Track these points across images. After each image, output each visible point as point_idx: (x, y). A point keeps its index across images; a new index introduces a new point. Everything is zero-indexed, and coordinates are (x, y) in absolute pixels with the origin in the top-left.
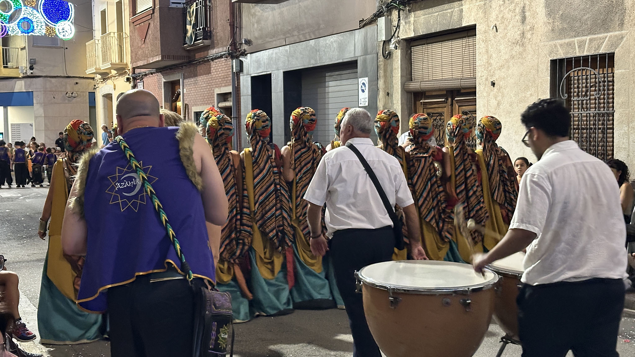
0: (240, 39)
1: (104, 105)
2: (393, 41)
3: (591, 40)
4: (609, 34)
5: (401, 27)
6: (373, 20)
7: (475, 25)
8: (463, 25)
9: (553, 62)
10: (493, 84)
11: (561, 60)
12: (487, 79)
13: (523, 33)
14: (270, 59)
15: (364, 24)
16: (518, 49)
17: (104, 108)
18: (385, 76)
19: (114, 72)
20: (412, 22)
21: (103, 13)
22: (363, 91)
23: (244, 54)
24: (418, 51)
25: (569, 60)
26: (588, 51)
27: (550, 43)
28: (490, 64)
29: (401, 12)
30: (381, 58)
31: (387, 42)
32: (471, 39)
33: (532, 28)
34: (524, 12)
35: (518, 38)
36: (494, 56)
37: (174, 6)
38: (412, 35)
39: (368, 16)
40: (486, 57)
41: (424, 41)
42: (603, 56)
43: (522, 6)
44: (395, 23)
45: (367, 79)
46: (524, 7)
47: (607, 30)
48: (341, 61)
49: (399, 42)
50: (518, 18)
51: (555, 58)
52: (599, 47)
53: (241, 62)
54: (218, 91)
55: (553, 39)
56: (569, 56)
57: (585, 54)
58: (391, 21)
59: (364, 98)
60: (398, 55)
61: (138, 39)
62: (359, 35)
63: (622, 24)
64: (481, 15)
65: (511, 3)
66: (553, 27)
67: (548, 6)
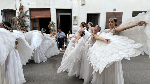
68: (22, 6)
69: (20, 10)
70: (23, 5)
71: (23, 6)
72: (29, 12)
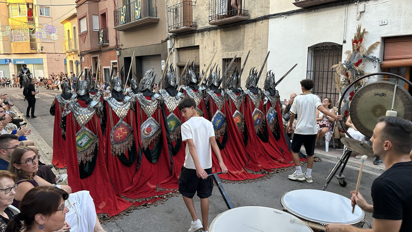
0: (120, 44)
1: (70, 64)
2: (173, 49)
3: (234, 53)
4: (240, 52)
5: (175, 44)
6: (166, 41)
7: (199, 45)
8: (195, 45)
10: (205, 65)
12: (203, 64)
13: (214, 49)
14: (130, 51)
15: (163, 42)
16: (212, 54)
18: (170, 60)
19: (73, 53)
20: (179, 43)
21: (69, 31)
22: (163, 65)
23: (121, 49)
24: (181, 52)
27: (222, 53)
28: (204, 59)
29: (175, 39)
31: (171, 49)
32: (198, 50)
33: (217, 48)
34: (214, 42)
35: (212, 51)
36: (205, 56)
37: (95, 30)
38: (179, 47)
39: (164, 39)
40: (202, 56)
41: (183, 49)
42: (238, 58)
44: (173, 43)
45: (164, 61)
46: (214, 41)
47: (239, 50)
48: (155, 54)
50: (212, 44)
51: (224, 58)
52: (237, 55)
53: (120, 52)
54: (112, 61)
56: (228, 58)
57: (232, 57)
59: (163, 67)
60: (174, 53)
61: (82, 42)
62: (161, 45)
63: (243, 49)
64: (201, 42)
65: (210, 39)
66: (223, 48)
67: (221, 41)
68: (362, 31)
69: (353, 45)
70: (364, 30)
71: (364, 32)
72: (381, 48)
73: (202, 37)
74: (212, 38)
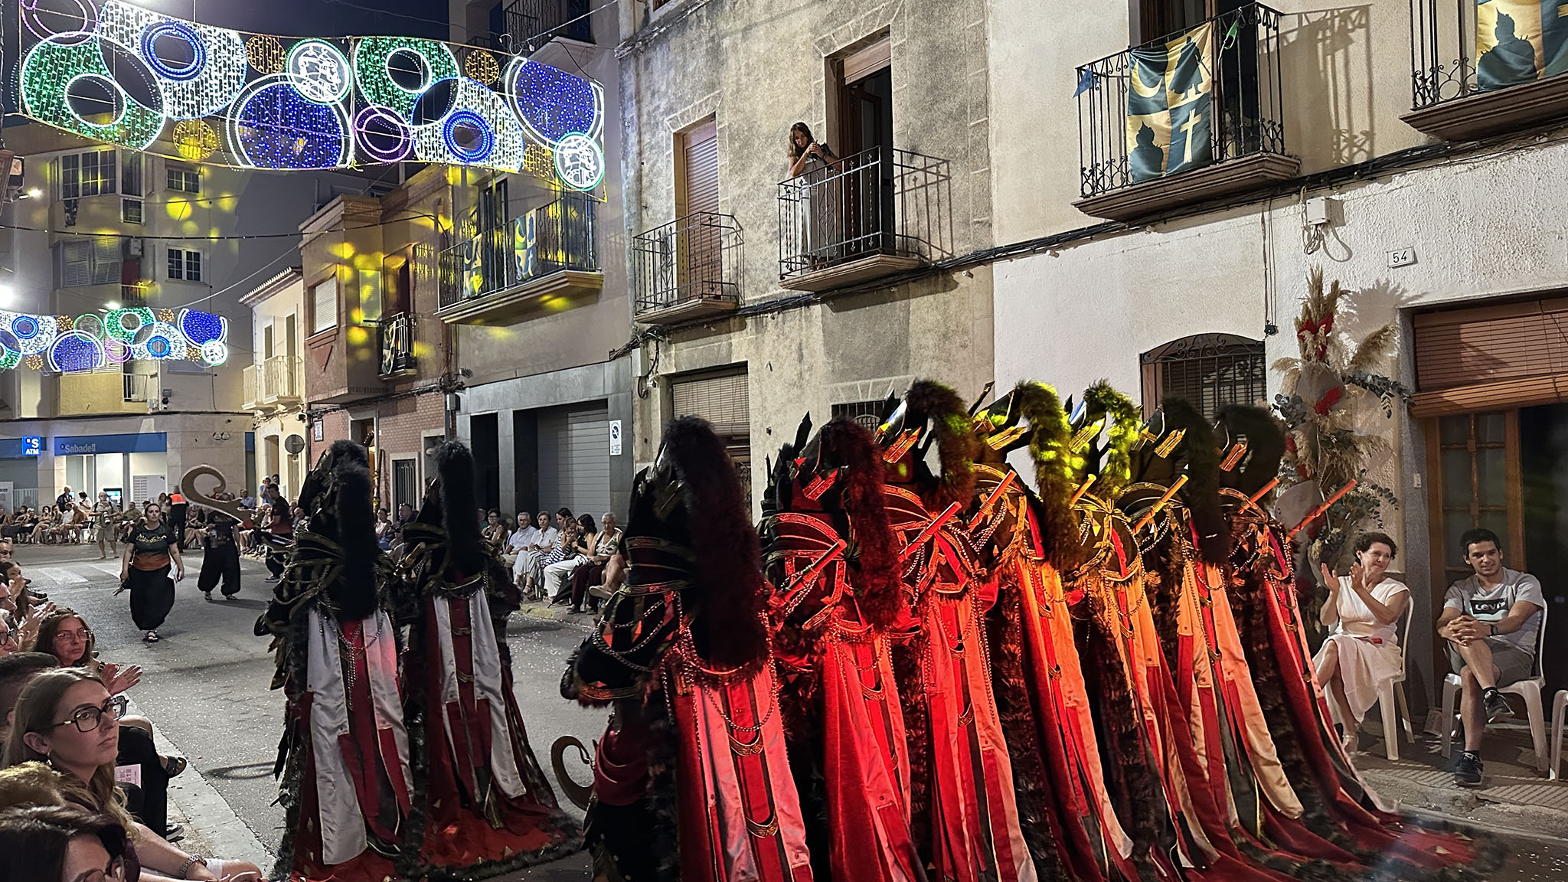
0: (457, 369)
1: (267, 450)
2: (651, 377)
3: (874, 383)
4: (893, 378)
5: (660, 362)
6: (627, 351)
7: (747, 362)
8: (733, 361)
9: (835, 408)
10: (769, 432)
11: (844, 406)
12: (762, 426)
13: (801, 373)
14: (496, 395)
15: (615, 356)
16: (795, 391)
17: (267, 455)
18: (642, 419)
19: (281, 408)
20: (673, 355)
21: (269, 331)
22: (615, 437)
23: (462, 388)
24: (680, 389)
25: (852, 406)
26: (872, 396)
27: (831, 386)
28: (765, 408)
29: (660, 343)
30: (637, 397)
31: (644, 378)
32: (742, 378)
33: (810, 368)
34: (801, 349)
35: (796, 378)
36: (769, 398)
37: (367, 324)
38: (674, 371)
39: (620, 346)
40: (760, 399)
41: (689, 378)
43: (798, 341)
44: (653, 356)
45: (619, 422)
46: (801, 344)
47: (891, 374)
48: (587, 399)
49: (657, 379)
50: (795, 355)
51: (837, 403)
52: (883, 393)
53: (458, 398)
54: (425, 434)
55: (833, 382)
56: (852, 401)
57: (869, 399)
58: (648, 354)
59: (616, 446)
60: (657, 393)
61: (316, 365)
62: (610, 369)
63: (908, 367)
64: (754, 351)
65: (787, 338)
66: (833, 368)
67: (826, 344)
68: (1327, 291)
69: (1301, 338)
70: (1335, 285)
71: (1336, 292)
72: (1405, 345)
73: (757, 332)
74: (791, 336)
